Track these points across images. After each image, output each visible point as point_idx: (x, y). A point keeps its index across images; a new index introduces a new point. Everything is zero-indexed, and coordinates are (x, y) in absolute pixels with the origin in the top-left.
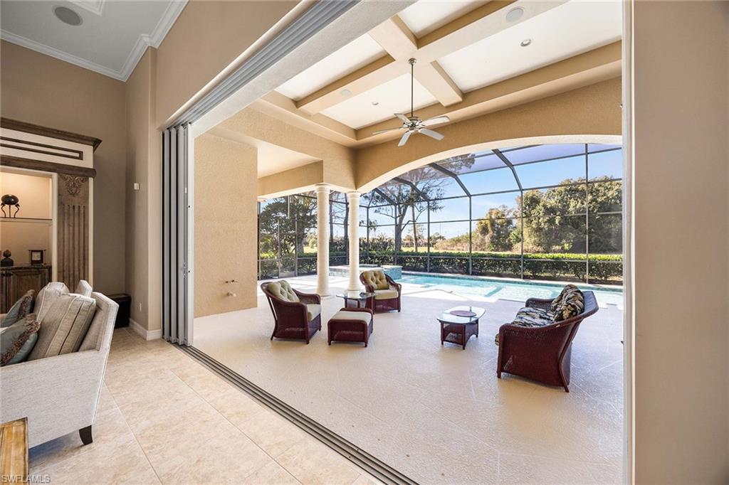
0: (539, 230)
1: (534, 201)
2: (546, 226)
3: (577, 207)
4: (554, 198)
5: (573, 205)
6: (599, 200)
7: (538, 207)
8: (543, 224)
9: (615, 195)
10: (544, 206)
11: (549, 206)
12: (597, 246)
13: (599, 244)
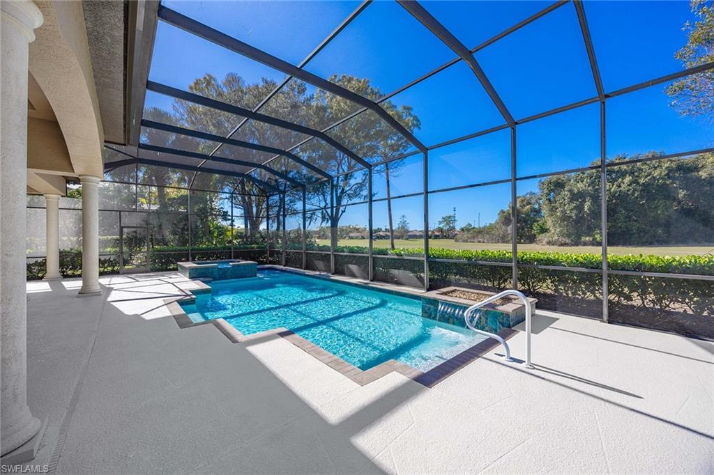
0: (565, 218)
1: (559, 185)
2: (573, 214)
3: (612, 190)
4: (582, 181)
5: (608, 188)
6: (641, 181)
7: (563, 193)
8: (568, 212)
9: (663, 174)
10: (570, 191)
11: (576, 191)
12: (640, 237)
13: (642, 234)
